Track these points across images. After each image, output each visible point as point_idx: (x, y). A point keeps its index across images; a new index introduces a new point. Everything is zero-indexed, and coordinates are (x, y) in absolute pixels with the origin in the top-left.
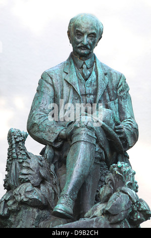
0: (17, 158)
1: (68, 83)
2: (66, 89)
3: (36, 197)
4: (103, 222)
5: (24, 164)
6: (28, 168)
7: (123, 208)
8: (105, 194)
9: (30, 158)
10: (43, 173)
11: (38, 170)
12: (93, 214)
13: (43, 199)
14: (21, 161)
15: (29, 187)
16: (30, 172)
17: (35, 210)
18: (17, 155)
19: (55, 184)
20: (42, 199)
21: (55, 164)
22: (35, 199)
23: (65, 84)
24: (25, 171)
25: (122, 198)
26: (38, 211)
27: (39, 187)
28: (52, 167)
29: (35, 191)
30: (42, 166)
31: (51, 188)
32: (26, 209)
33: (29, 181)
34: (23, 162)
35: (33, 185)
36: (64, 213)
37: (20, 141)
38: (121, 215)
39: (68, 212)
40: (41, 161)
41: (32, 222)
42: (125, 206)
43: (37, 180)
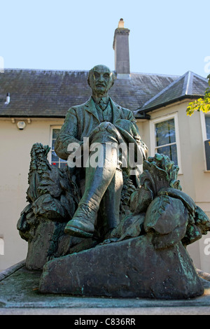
0: (37, 170)
1: (89, 112)
2: (87, 117)
3: (54, 209)
4: (144, 247)
5: (44, 175)
6: (48, 179)
7: (177, 221)
8: (140, 201)
9: (50, 170)
10: (63, 183)
11: (59, 180)
12: (125, 232)
13: (63, 210)
14: (40, 172)
15: (47, 198)
16: (50, 182)
17: (53, 223)
18: (37, 166)
19: (77, 195)
20: (60, 211)
21: (77, 176)
22: (52, 212)
23: (86, 113)
24: (44, 182)
25: (174, 206)
26: (57, 224)
27: (58, 198)
28: (74, 178)
29: (53, 202)
30: (63, 177)
31: (72, 199)
32: (45, 222)
33: (48, 192)
34: (43, 173)
35: (52, 196)
36: (80, 231)
37: (40, 152)
38: (175, 234)
39: (87, 229)
40: (63, 172)
41: (50, 236)
42: (181, 218)
43: (57, 191)
